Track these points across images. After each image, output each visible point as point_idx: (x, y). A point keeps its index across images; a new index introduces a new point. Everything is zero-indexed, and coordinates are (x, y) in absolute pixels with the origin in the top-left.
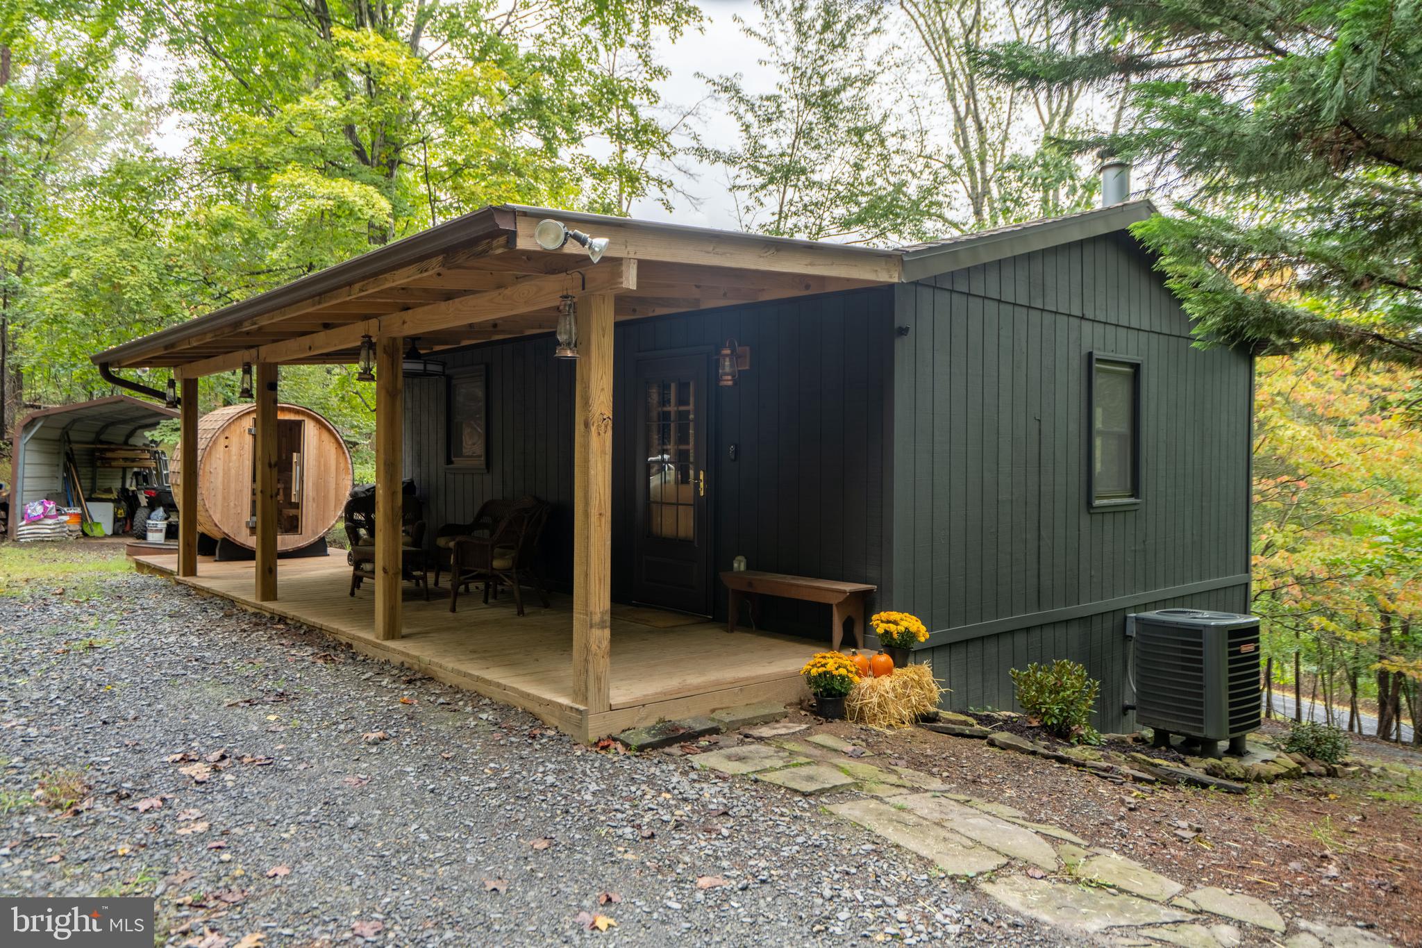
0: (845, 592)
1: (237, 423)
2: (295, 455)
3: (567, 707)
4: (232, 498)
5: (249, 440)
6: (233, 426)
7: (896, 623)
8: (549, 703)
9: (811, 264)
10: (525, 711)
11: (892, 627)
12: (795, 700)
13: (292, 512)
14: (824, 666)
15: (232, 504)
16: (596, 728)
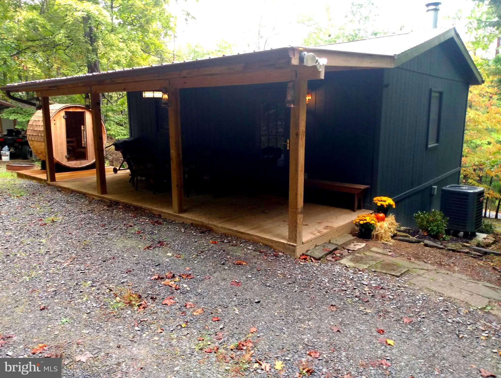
0: (361, 189)
1: (58, 114)
2: (82, 126)
3: (287, 244)
4: (59, 146)
5: (63, 121)
6: (56, 115)
7: (385, 201)
8: (277, 242)
9: (371, 63)
10: (263, 244)
11: (384, 203)
12: (350, 232)
13: (82, 150)
14: (365, 220)
15: (59, 149)
16: (299, 251)
